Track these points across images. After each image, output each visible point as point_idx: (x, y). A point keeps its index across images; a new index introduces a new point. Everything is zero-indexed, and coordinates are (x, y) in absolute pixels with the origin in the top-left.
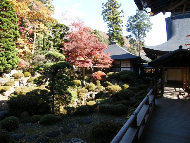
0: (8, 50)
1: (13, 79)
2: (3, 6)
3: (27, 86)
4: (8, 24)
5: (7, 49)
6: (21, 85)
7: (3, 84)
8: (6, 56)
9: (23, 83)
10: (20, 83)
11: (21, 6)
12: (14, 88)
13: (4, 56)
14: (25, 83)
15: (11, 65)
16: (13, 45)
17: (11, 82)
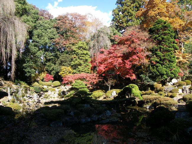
0: (171, 61)
1: (176, 87)
2: (163, 26)
3: (190, 93)
4: (168, 40)
5: (169, 61)
6: (185, 92)
7: (168, 92)
8: (169, 67)
9: (186, 91)
10: (183, 90)
11: (175, 21)
12: (179, 95)
13: (168, 67)
14: (188, 91)
15: (173, 74)
16: (174, 57)
17: (175, 90)
